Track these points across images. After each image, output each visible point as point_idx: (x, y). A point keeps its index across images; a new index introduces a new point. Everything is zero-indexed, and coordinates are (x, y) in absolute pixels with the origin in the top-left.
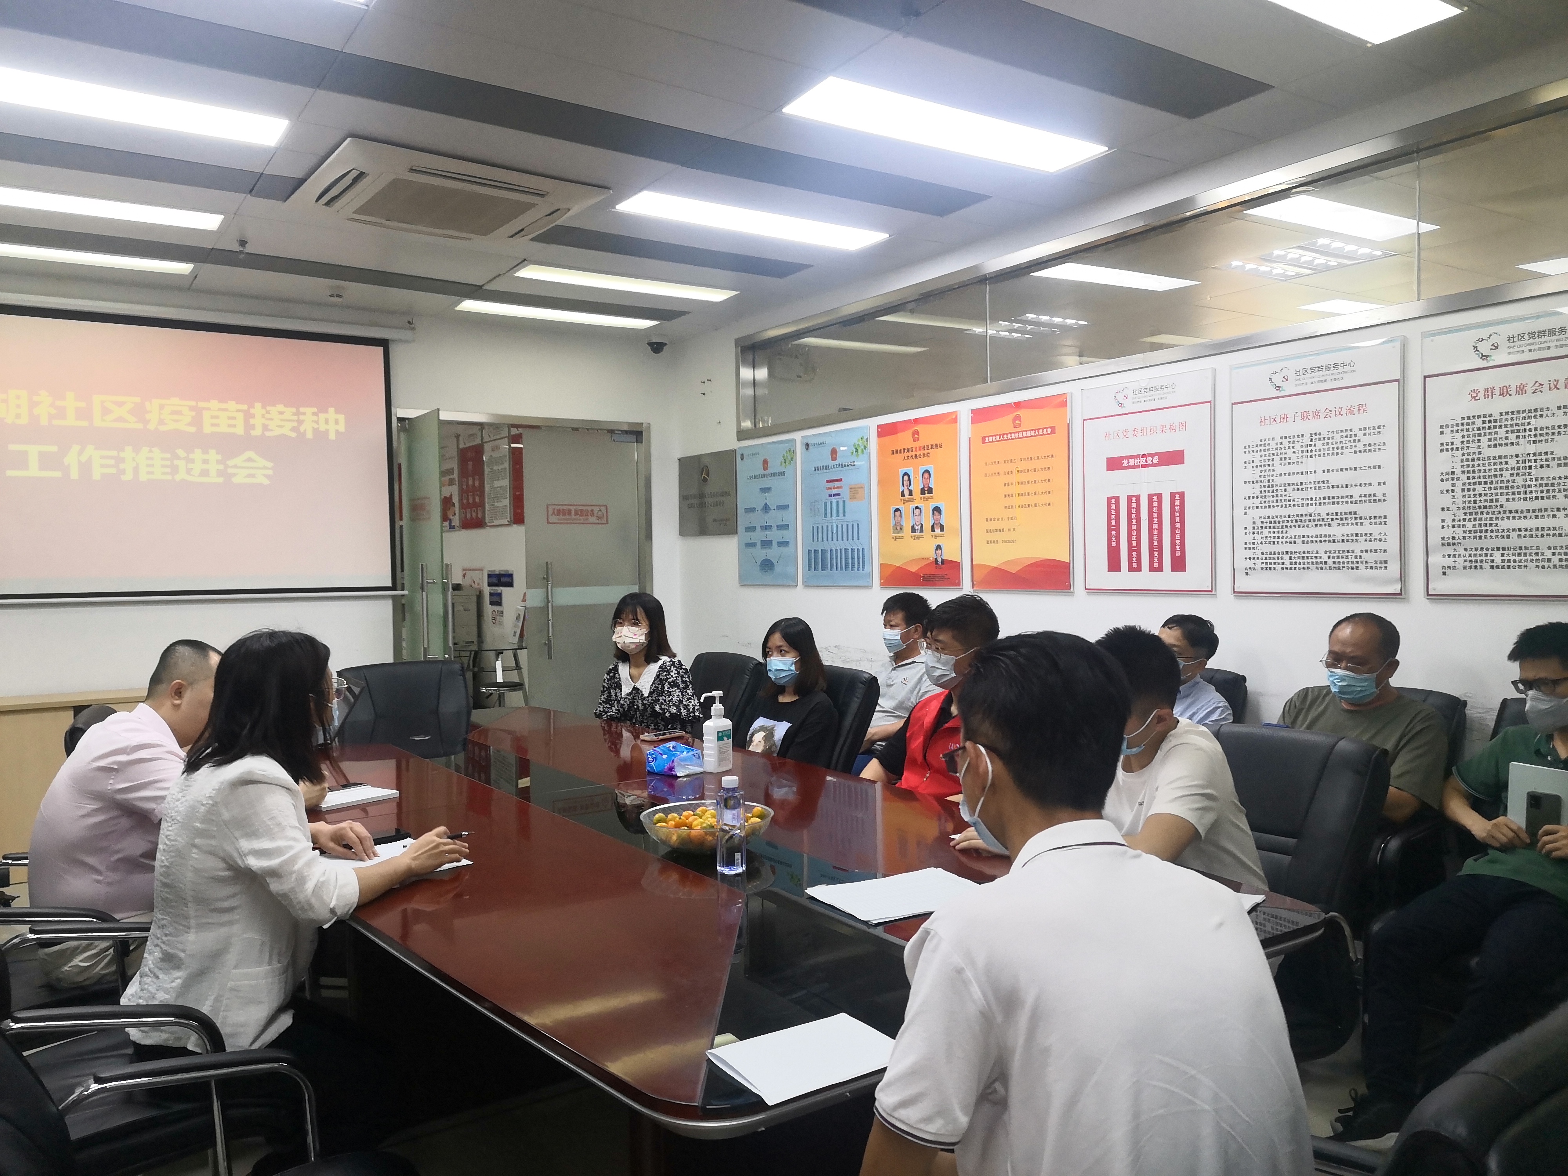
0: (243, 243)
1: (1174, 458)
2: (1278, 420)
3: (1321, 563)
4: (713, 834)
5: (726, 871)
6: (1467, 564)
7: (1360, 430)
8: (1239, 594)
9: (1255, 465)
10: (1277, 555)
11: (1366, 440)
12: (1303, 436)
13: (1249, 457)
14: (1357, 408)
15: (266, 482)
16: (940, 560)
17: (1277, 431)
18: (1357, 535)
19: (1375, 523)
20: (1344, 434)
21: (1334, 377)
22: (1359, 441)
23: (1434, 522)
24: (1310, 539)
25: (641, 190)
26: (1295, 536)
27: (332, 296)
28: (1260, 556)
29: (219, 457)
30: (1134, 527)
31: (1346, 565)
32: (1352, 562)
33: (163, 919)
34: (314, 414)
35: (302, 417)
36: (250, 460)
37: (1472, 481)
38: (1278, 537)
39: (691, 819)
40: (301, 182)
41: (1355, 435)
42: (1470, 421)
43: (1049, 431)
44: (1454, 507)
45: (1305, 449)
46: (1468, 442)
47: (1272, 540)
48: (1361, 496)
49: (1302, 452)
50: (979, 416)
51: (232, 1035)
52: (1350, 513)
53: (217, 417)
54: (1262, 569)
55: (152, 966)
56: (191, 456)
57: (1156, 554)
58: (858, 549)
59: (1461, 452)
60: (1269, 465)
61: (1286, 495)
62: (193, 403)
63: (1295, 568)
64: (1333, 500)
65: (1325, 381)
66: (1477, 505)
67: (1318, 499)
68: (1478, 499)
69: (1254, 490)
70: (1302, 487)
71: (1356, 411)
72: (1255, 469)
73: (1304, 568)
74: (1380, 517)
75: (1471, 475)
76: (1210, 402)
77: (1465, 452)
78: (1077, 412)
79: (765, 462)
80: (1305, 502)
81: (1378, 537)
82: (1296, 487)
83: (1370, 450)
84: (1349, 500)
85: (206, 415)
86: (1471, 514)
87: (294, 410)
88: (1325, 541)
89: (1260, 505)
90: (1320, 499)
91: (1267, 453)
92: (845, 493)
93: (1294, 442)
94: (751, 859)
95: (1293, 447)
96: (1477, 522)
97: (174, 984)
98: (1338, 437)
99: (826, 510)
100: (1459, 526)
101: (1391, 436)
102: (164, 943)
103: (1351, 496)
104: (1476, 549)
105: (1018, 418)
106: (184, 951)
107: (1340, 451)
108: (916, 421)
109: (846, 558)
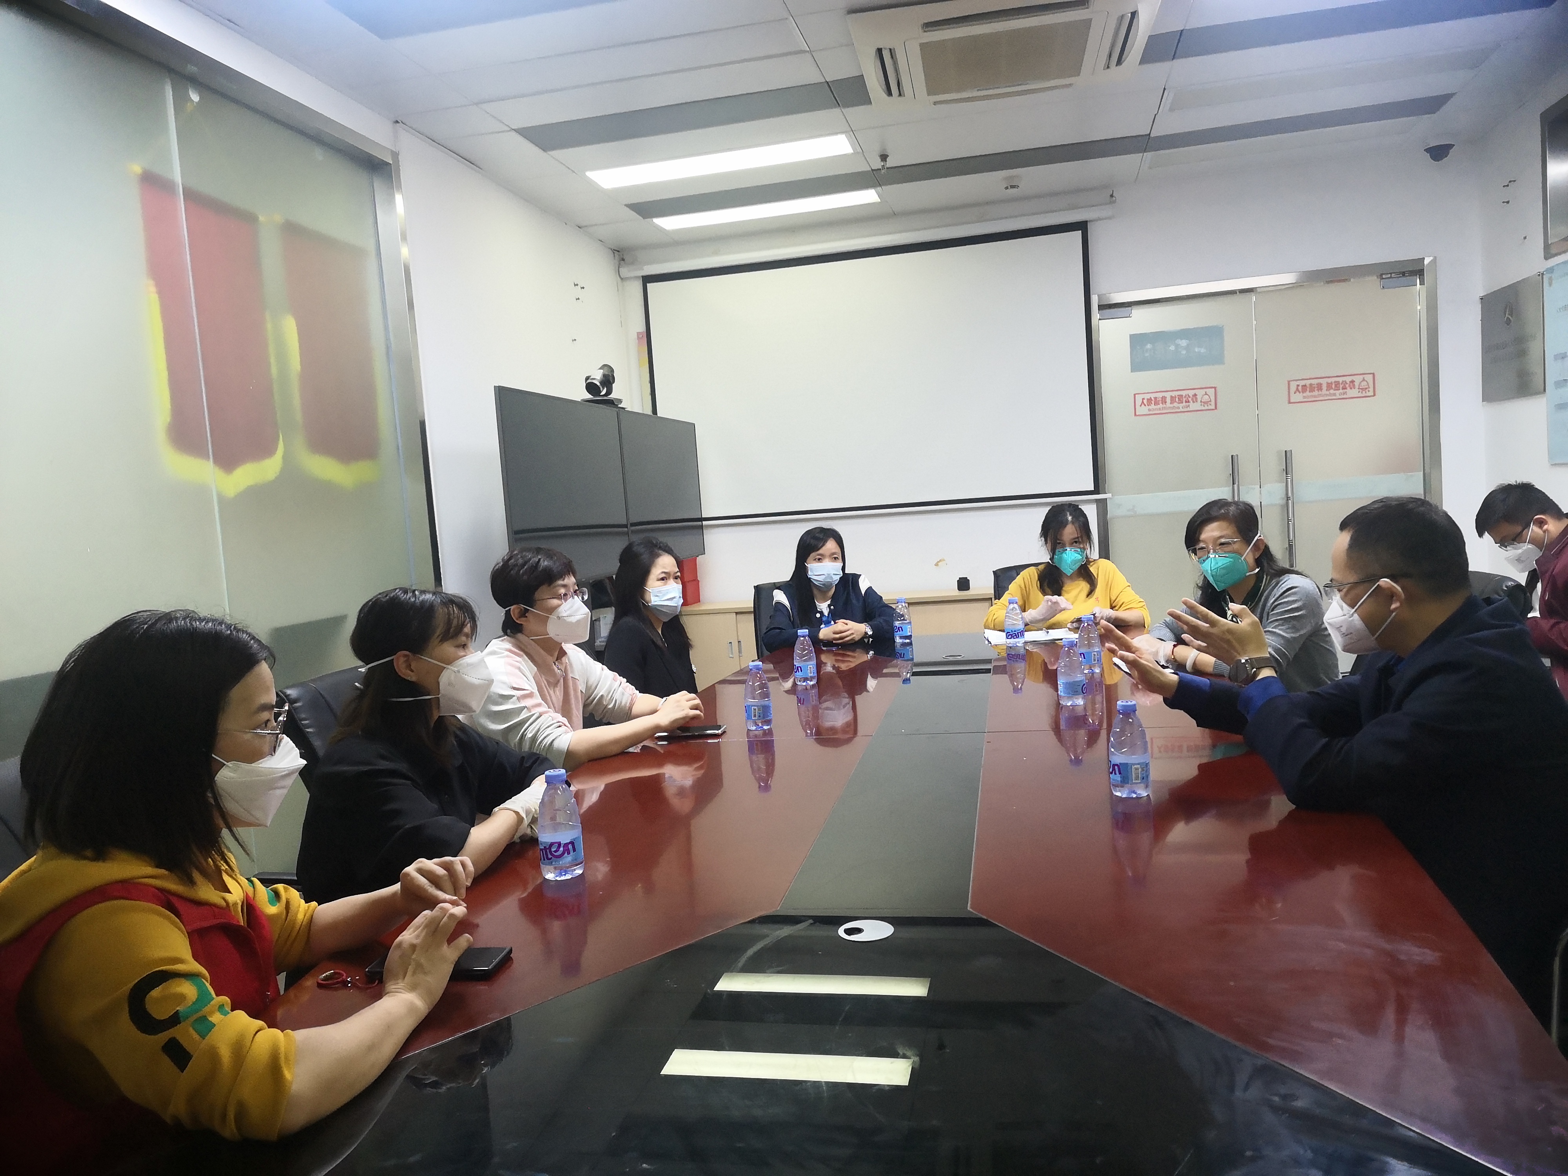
0: (884, 158)
27: (1007, 188)
40: (862, 78)
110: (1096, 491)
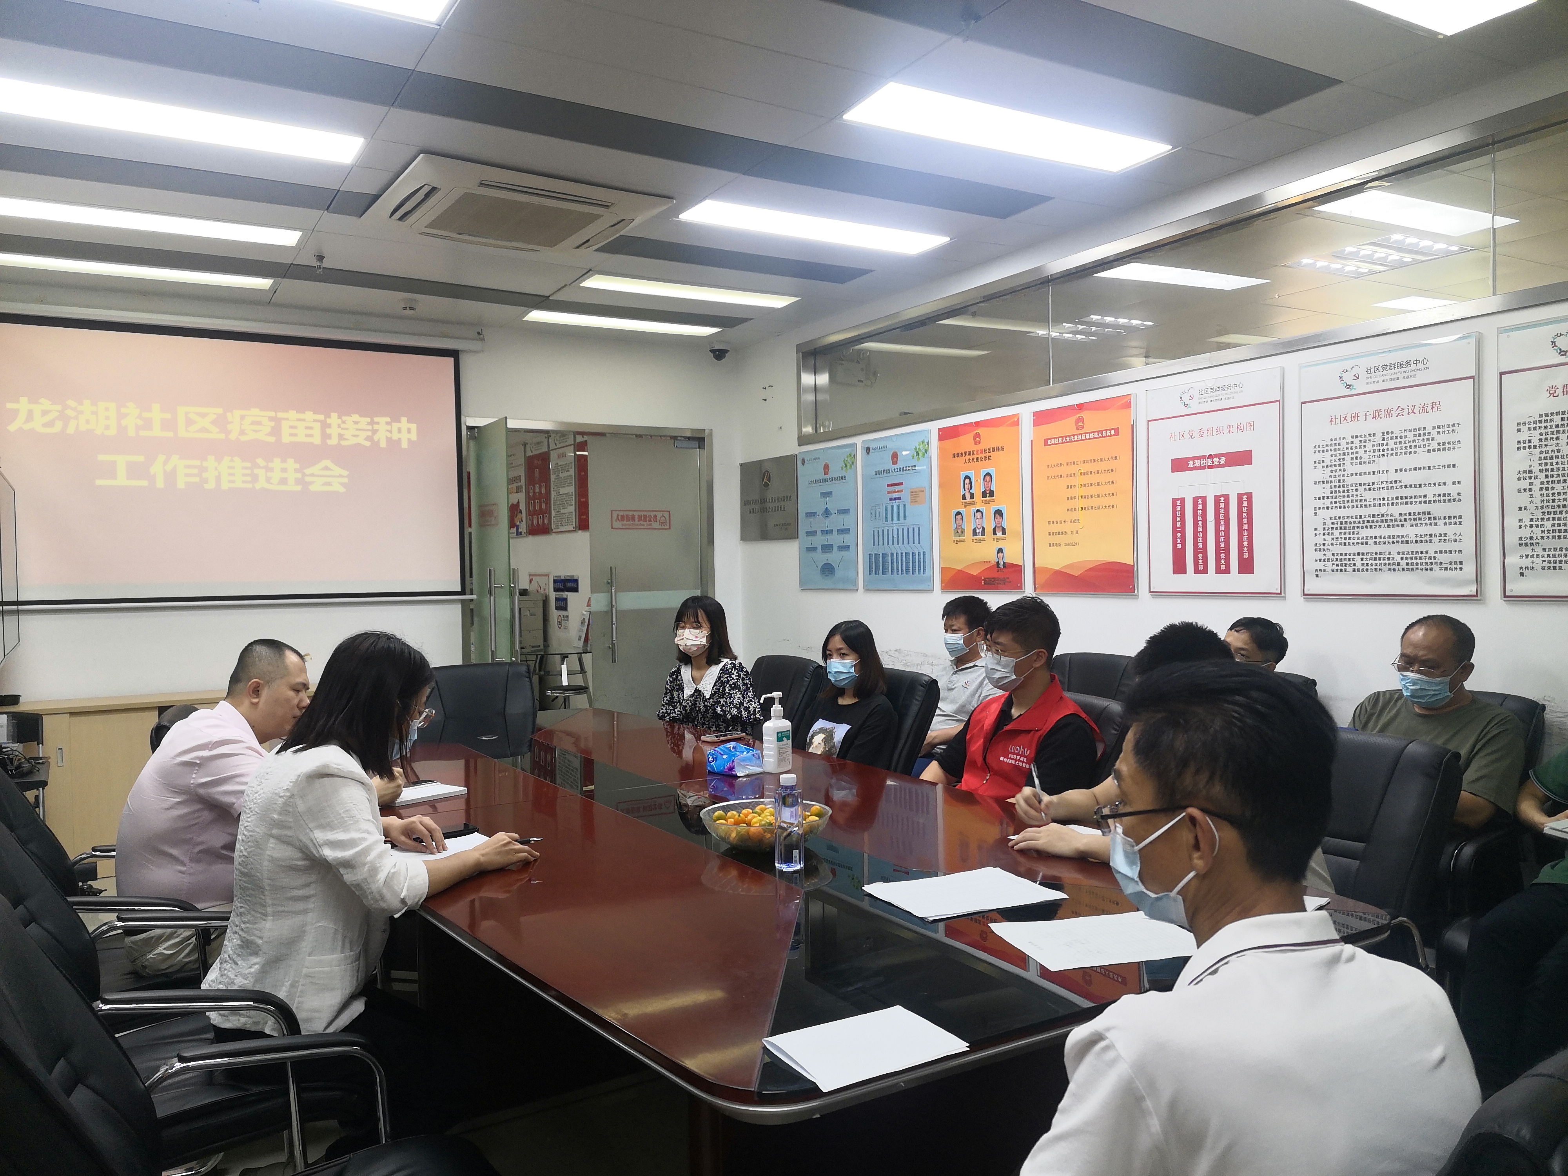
0: (320, 258)
1: (1242, 458)
2: (1349, 418)
3: (1394, 564)
4: (771, 832)
5: (785, 868)
6: (1545, 564)
7: (1434, 428)
8: (1309, 596)
9: (1325, 464)
10: (1348, 557)
11: (1440, 438)
12: (1374, 434)
13: (1319, 457)
14: (1430, 406)
15: (342, 490)
16: (1001, 563)
17: (1347, 430)
18: (1431, 535)
19: (1450, 524)
20: (1417, 432)
21: (1406, 375)
22: (1433, 439)
23: (1511, 522)
24: (1382, 540)
25: (704, 199)
26: (1367, 537)
27: (405, 308)
28: (1331, 557)
29: (297, 466)
30: (1200, 529)
31: (1419, 567)
32: (1426, 563)
33: (241, 907)
34: (388, 423)
35: (376, 427)
36: (326, 468)
37: (1550, 479)
38: (1350, 538)
39: (749, 817)
40: (376, 197)
41: (1429, 433)
42: (1549, 418)
43: (1113, 432)
44: (1531, 507)
45: (1377, 448)
46: (1546, 439)
47: (1343, 541)
48: (1435, 495)
49: (1374, 451)
50: (1041, 418)
51: (308, 1020)
52: (1424, 513)
53: (295, 427)
54: (1333, 571)
55: (231, 952)
56: (271, 465)
57: (1223, 556)
58: (919, 553)
59: (1538, 450)
60: (1340, 465)
61: (1357, 496)
62: (272, 414)
63: (1367, 570)
64: (1406, 500)
65: (1398, 379)
66: (1556, 504)
67: (1390, 499)
68: (1557, 497)
69: (1324, 491)
70: (1374, 486)
71: (1429, 409)
72: (1325, 469)
73: (1376, 570)
74: (1455, 517)
75: (1549, 473)
76: (1279, 401)
77: (1544, 450)
78: (1141, 413)
79: (826, 467)
80: (1377, 502)
81: (1453, 537)
82: (1367, 487)
83: (1444, 449)
84: (1423, 500)
85: (285, 425)
86: (1549, 513)
87: (369, 420)
88: (1398, 542)
89: (1330, 506)
90: (1392, 499)
91: (1338, 452)
92: (906, 496)
93: (1365, 441)
94: (809, 857)
95: (1365, 446)
96: (1556, 522)
97: (252, 970)
98: (1410, 436)
99: (886, 514)
100: (1537, 526)
101: (1466, 434)
102: (242, 930)
103: (1425, 496)
104: (1555, 550)
105: (1081, 420)
106: (260, 938)
107: (1413, 450)
108: (978, 424)
109: (907, 563)
110: (463, 592)
